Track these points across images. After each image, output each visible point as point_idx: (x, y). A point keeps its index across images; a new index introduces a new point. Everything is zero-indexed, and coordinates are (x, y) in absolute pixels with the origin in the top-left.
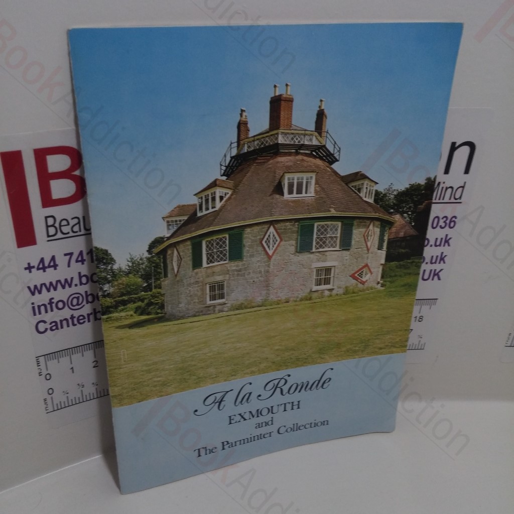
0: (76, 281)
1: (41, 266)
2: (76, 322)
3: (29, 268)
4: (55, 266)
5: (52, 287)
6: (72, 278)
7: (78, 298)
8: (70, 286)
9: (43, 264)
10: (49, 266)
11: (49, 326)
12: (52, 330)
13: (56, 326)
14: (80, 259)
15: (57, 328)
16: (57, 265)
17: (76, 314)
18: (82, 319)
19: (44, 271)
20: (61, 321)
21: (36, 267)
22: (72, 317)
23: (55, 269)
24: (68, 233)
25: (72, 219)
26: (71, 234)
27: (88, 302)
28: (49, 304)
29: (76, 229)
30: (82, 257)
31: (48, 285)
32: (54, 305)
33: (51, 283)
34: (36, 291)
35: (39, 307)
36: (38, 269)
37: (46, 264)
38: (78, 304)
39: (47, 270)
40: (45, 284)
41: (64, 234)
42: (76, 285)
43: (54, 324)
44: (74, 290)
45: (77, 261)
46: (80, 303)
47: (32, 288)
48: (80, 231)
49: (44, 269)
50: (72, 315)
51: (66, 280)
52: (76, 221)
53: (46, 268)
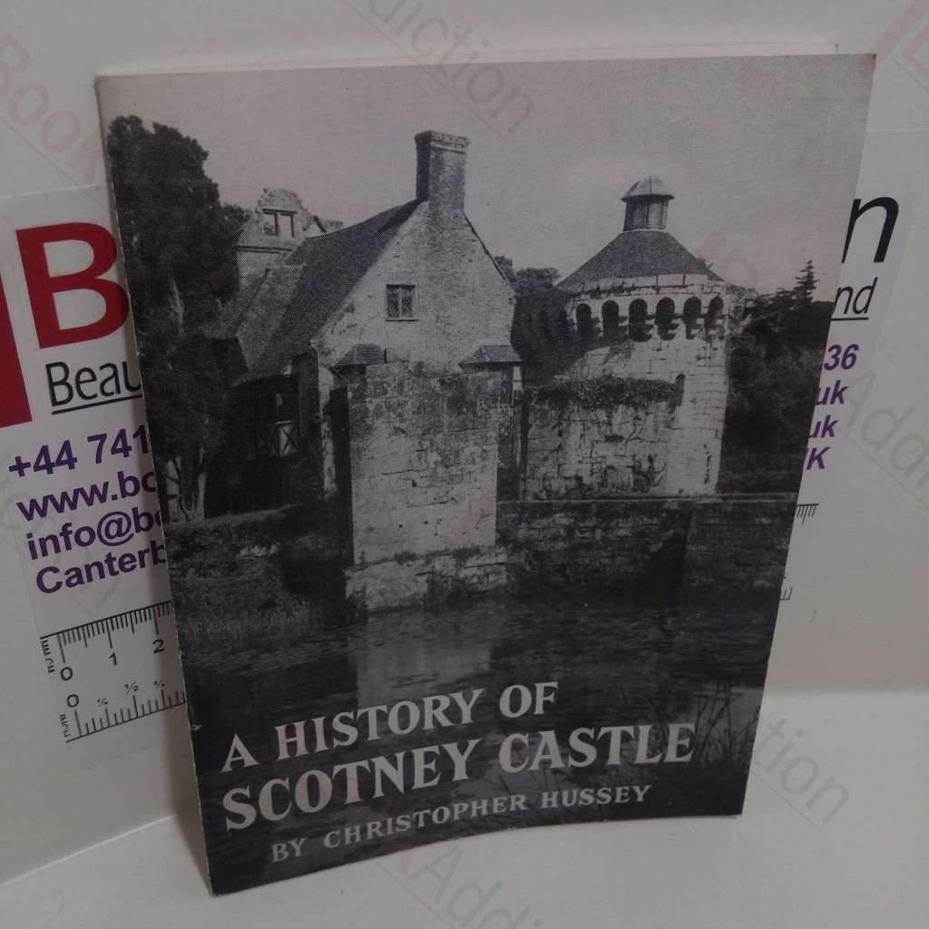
0: (114, 488)
1: (43, 462)
2: (116, 568)
3: (19, 467)
4: (71, 462)
5: (66, 501)
6: (106, 485)
7: (119, 522)
8: (103, 499)
9: (47, 459)
10: (59, 462)
11: (63, 579)
12: (69, 584)
13: (77, 577)
14: (120, 446)
15: (80, 581)
16: (75, 460)
17: (117, 552)
18: (128, 563)
19: (50, 472)
20: (88, 568)
21: (33, 464)
22: (110, 559)
23: (72, 467)
24: (95, 396)
25: (102, 368)
26: (101, 398)
27: (138, 529)
28: (61, 534)
29: (110, 387)
30: (124, 442)
31: (58, 500)
32: (72, 537)
33: (64, 495)
34: (36, 512)
35: (42, 541)
36: (37, 468)
37: (53, 459)
38: (119, 534)
39: (55, 469)
40: (52, 497)
41: (85, 397)
42: (114, 497)
43: (73, 573)
44: (110, 506)
45: (114, 451)
46: (123, 531)
47: (27, 507)
48: (119, 391)
49: (49, 467)
50: (109, 556)
51: (94, 488)
52: (109, 372)
53: (53, 465)
